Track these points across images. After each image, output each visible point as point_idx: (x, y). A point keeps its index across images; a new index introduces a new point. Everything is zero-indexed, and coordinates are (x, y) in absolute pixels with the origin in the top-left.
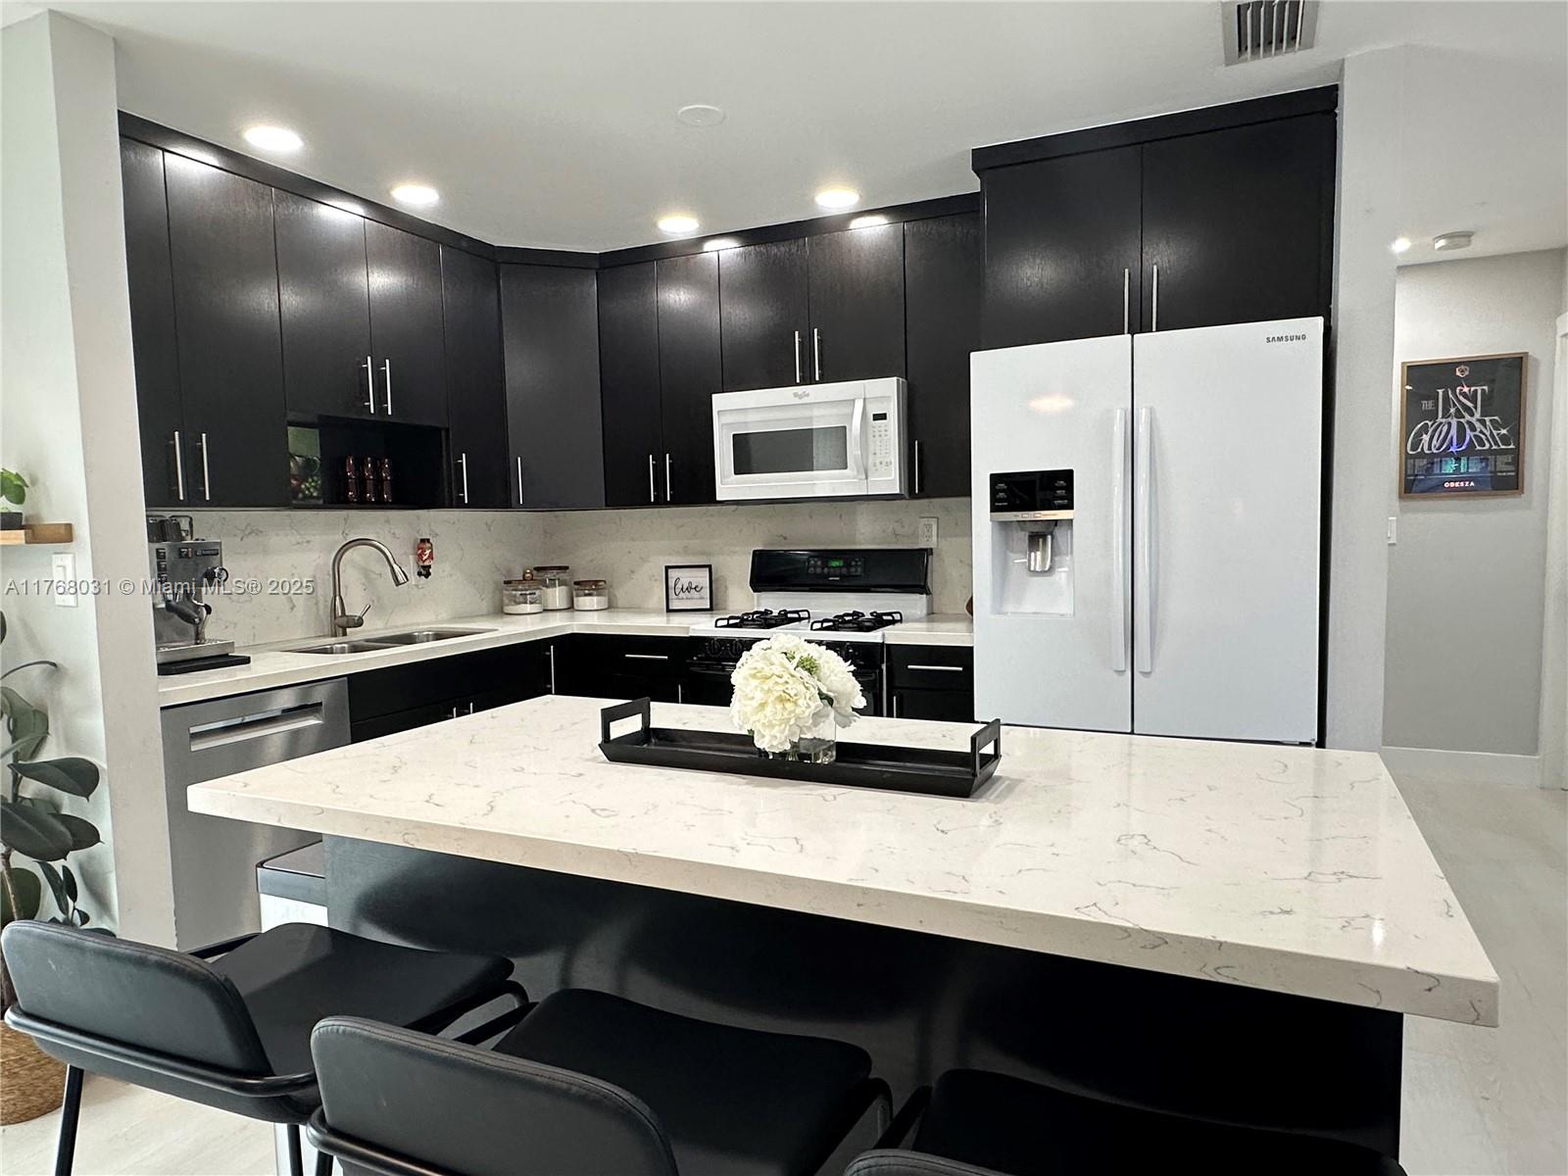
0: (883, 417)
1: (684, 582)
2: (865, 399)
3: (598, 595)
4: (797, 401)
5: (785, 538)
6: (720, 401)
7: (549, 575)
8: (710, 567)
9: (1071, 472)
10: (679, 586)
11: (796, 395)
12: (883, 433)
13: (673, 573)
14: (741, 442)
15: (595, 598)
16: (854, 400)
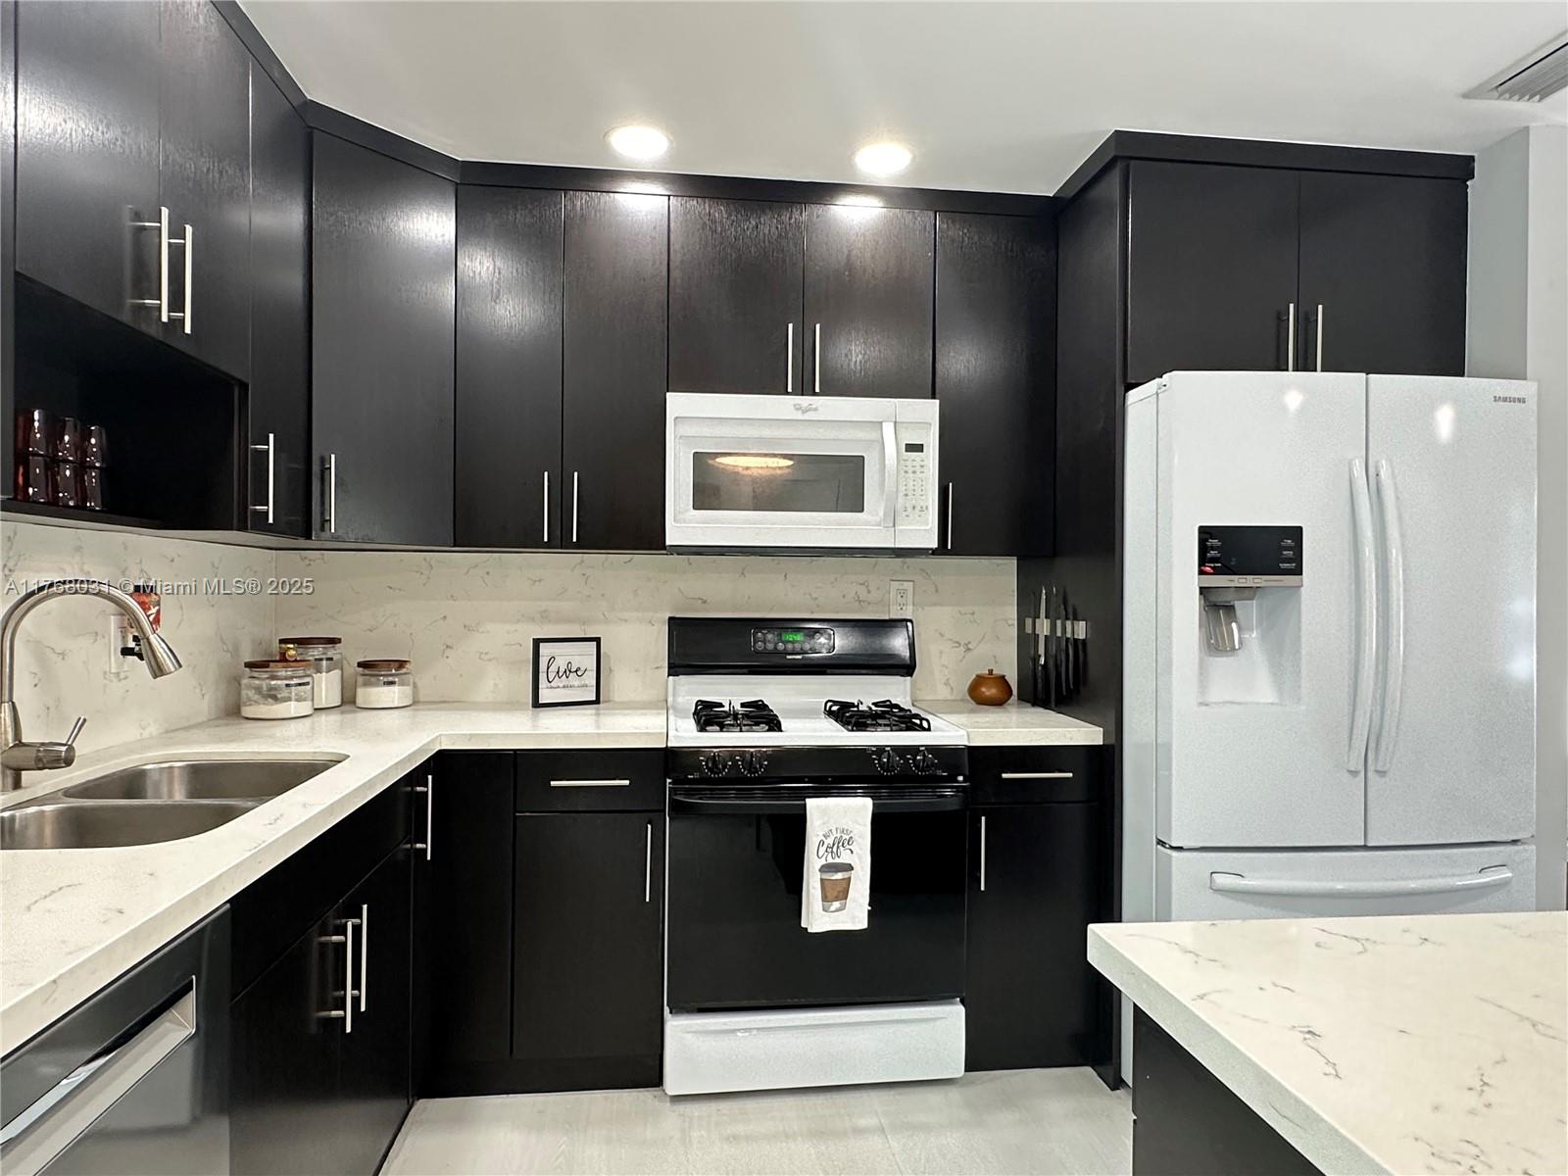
0: (919, 448)
1: (561, 663)
2: (895, 423)
3: (402, 684)
4: (799, 416)
5: (705, 602)
6: (679, 404)
7: (316, 652)
8: (598, 640)
9: (1300, 529)
10: (553, 668)
11: (798, 408)
12: (918, 469)
13: (546, 650)
14: (701, 462)
15: (395, 688)
16: (881, 423)
